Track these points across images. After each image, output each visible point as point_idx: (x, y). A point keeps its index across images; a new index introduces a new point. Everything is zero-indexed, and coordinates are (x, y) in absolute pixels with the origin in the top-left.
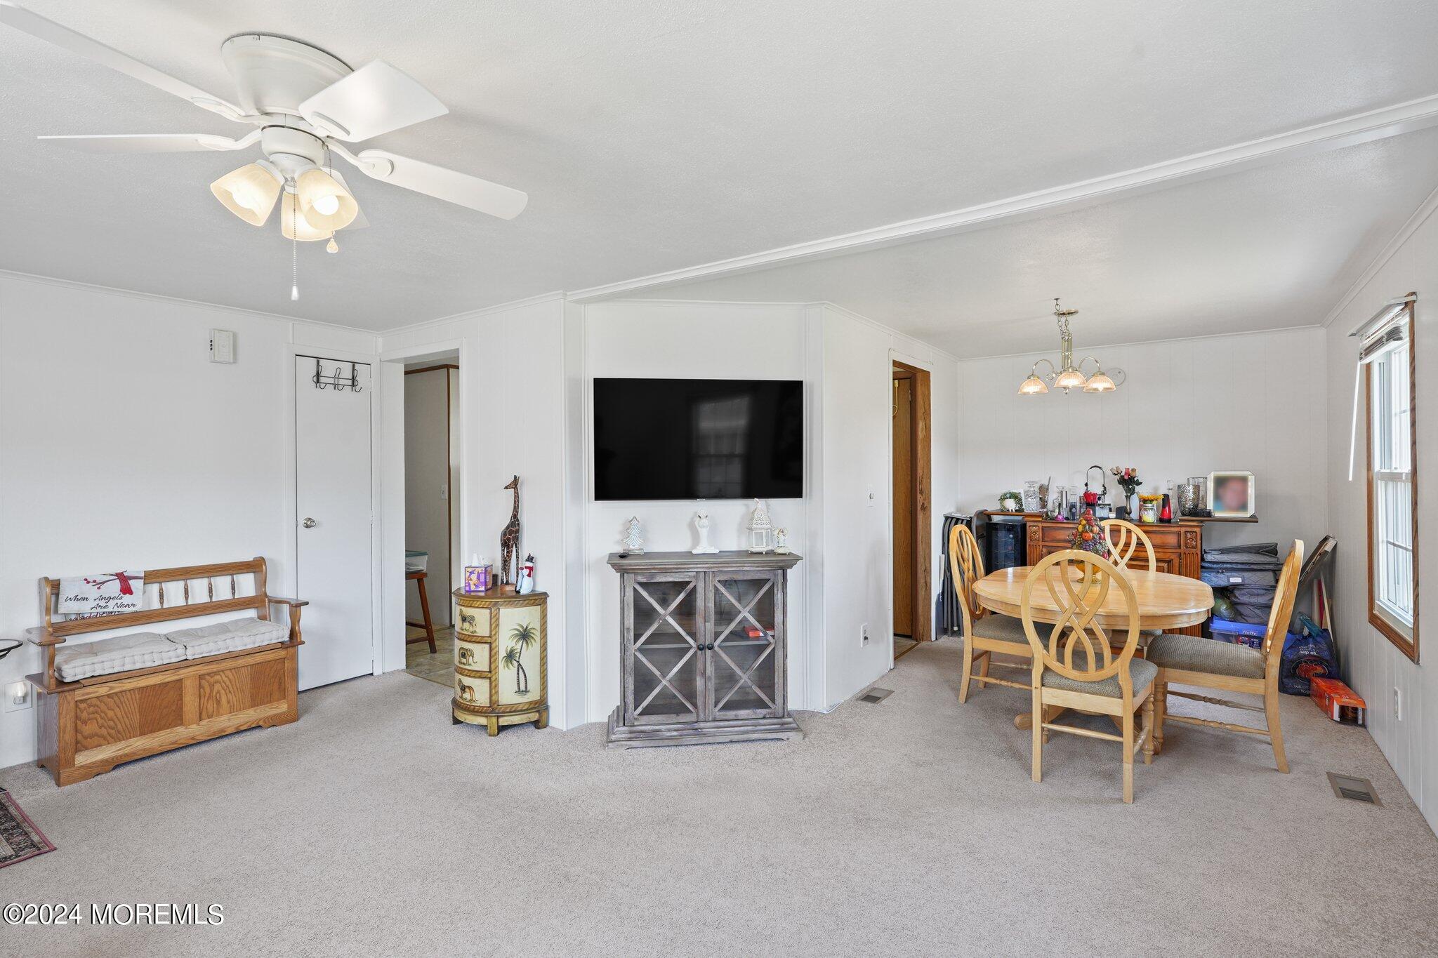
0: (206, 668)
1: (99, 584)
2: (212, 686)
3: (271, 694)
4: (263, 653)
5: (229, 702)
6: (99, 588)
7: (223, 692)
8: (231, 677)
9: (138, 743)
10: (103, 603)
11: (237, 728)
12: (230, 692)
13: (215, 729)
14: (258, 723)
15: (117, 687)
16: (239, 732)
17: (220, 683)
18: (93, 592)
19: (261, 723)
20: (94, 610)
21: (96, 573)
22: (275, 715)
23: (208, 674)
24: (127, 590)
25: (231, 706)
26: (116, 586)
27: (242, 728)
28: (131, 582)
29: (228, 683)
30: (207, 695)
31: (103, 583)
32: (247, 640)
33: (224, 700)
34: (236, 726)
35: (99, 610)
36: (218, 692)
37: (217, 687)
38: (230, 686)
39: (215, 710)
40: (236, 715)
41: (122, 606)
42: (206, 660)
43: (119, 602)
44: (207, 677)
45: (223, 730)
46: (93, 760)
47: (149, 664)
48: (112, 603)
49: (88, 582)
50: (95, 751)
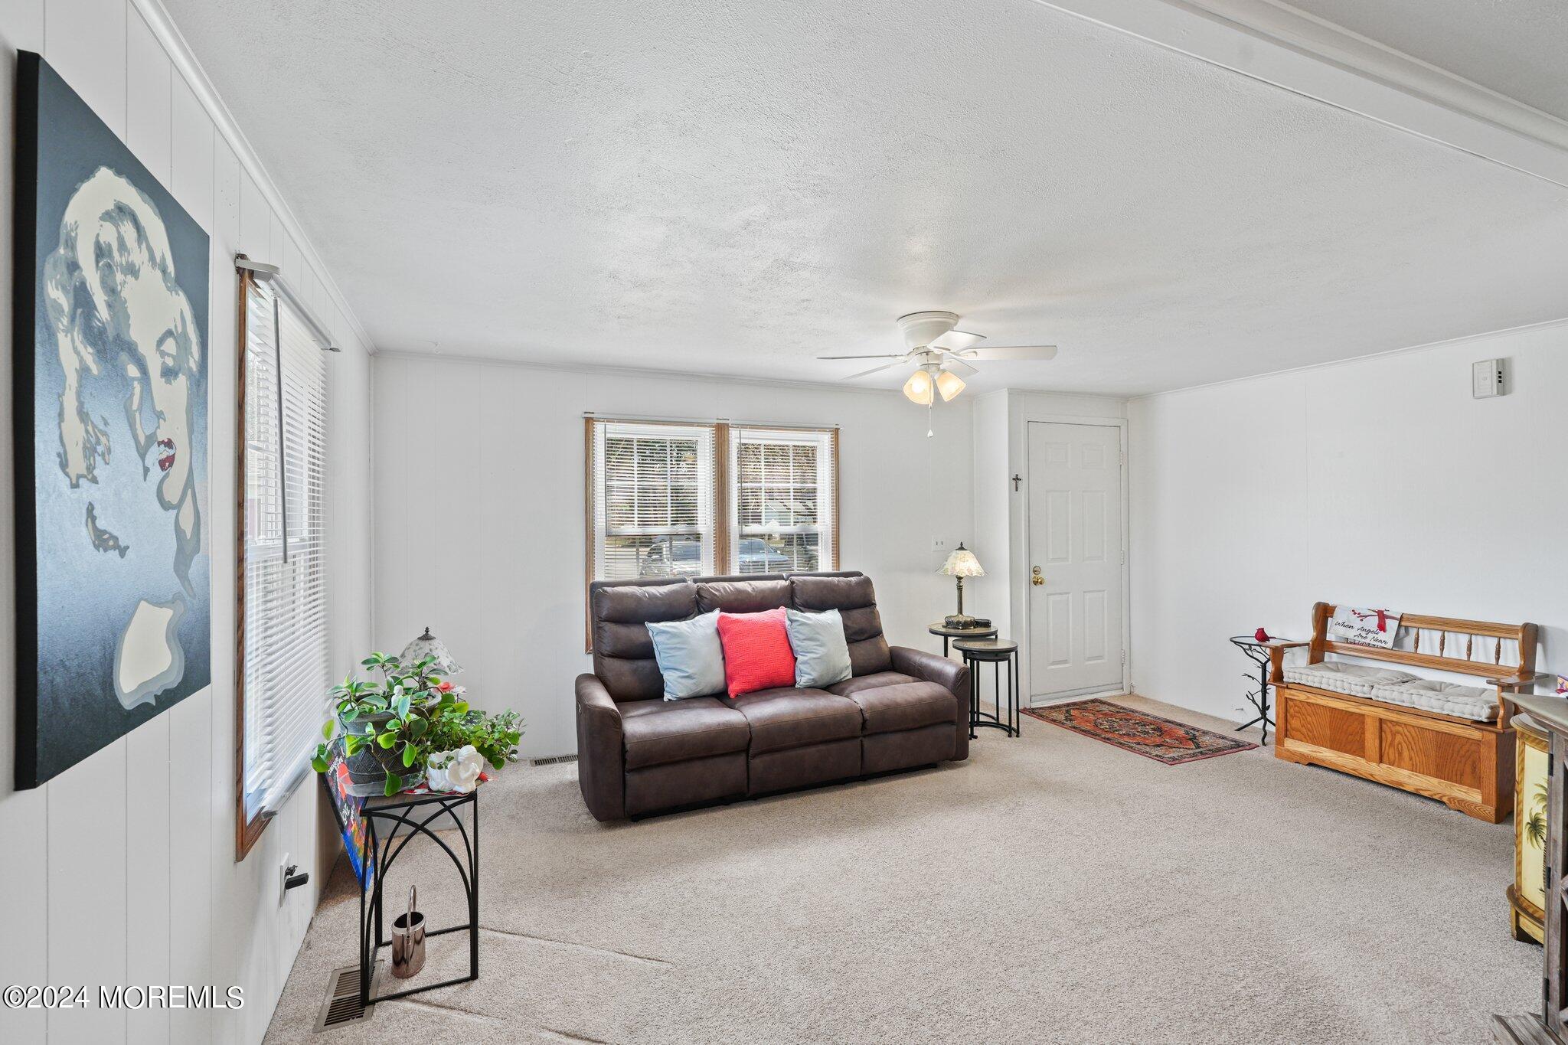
0: (1385, 713)
1: (1363, 617)
2: (1394, 735)
3: (1462, 775)
4: (1453, 724)
5: (1411, 759)
6: (1362, 620)
7: (1404, 745)
8: (1414, 734)
9: (1328, 754)
10: (1364, 634)
11: (1417, 790)
12: (1412, 749)
13: (1394, 778)
14: (1441, 797)
15: (1313, 699)
16: (1416, 794)
17: (1401, 734)
18: (1357, 623)
19: (1445, 799)
20: (1356, 638)
21: (1363, 607)
22: (1463, 801)
23: (1391, 721)
24: (1382, 627)
25: (1413, 765)
26: (1375, 620)
27: (1422, 793)
28: (1388, 621)
29: (1411, 739)
30: (1389, 741)
31: (1366, 616)
32: (1434, 703)
33: (1406, 754)
34: (1416, 787)
35: (1360, 639)
36: (1400, 743)
37: (1398, 738)
38: (1413, 743)
39: (1397, 760)
40: (1416, 775)
41: (1377, 640)
42: (1388, 706)
43: (1376, 636)
44: (1389, 724)
45: (1401, 784)
46: (1296, 749)
47: (1339, 690)
48: (1371, 636)
49: (1355, 613)
50: (1298, 743)
